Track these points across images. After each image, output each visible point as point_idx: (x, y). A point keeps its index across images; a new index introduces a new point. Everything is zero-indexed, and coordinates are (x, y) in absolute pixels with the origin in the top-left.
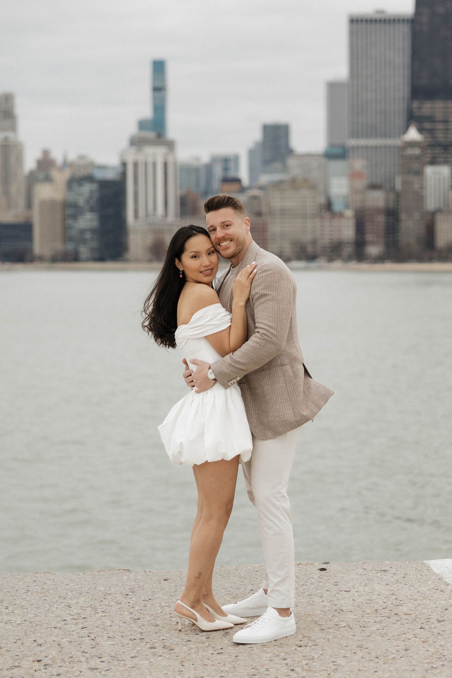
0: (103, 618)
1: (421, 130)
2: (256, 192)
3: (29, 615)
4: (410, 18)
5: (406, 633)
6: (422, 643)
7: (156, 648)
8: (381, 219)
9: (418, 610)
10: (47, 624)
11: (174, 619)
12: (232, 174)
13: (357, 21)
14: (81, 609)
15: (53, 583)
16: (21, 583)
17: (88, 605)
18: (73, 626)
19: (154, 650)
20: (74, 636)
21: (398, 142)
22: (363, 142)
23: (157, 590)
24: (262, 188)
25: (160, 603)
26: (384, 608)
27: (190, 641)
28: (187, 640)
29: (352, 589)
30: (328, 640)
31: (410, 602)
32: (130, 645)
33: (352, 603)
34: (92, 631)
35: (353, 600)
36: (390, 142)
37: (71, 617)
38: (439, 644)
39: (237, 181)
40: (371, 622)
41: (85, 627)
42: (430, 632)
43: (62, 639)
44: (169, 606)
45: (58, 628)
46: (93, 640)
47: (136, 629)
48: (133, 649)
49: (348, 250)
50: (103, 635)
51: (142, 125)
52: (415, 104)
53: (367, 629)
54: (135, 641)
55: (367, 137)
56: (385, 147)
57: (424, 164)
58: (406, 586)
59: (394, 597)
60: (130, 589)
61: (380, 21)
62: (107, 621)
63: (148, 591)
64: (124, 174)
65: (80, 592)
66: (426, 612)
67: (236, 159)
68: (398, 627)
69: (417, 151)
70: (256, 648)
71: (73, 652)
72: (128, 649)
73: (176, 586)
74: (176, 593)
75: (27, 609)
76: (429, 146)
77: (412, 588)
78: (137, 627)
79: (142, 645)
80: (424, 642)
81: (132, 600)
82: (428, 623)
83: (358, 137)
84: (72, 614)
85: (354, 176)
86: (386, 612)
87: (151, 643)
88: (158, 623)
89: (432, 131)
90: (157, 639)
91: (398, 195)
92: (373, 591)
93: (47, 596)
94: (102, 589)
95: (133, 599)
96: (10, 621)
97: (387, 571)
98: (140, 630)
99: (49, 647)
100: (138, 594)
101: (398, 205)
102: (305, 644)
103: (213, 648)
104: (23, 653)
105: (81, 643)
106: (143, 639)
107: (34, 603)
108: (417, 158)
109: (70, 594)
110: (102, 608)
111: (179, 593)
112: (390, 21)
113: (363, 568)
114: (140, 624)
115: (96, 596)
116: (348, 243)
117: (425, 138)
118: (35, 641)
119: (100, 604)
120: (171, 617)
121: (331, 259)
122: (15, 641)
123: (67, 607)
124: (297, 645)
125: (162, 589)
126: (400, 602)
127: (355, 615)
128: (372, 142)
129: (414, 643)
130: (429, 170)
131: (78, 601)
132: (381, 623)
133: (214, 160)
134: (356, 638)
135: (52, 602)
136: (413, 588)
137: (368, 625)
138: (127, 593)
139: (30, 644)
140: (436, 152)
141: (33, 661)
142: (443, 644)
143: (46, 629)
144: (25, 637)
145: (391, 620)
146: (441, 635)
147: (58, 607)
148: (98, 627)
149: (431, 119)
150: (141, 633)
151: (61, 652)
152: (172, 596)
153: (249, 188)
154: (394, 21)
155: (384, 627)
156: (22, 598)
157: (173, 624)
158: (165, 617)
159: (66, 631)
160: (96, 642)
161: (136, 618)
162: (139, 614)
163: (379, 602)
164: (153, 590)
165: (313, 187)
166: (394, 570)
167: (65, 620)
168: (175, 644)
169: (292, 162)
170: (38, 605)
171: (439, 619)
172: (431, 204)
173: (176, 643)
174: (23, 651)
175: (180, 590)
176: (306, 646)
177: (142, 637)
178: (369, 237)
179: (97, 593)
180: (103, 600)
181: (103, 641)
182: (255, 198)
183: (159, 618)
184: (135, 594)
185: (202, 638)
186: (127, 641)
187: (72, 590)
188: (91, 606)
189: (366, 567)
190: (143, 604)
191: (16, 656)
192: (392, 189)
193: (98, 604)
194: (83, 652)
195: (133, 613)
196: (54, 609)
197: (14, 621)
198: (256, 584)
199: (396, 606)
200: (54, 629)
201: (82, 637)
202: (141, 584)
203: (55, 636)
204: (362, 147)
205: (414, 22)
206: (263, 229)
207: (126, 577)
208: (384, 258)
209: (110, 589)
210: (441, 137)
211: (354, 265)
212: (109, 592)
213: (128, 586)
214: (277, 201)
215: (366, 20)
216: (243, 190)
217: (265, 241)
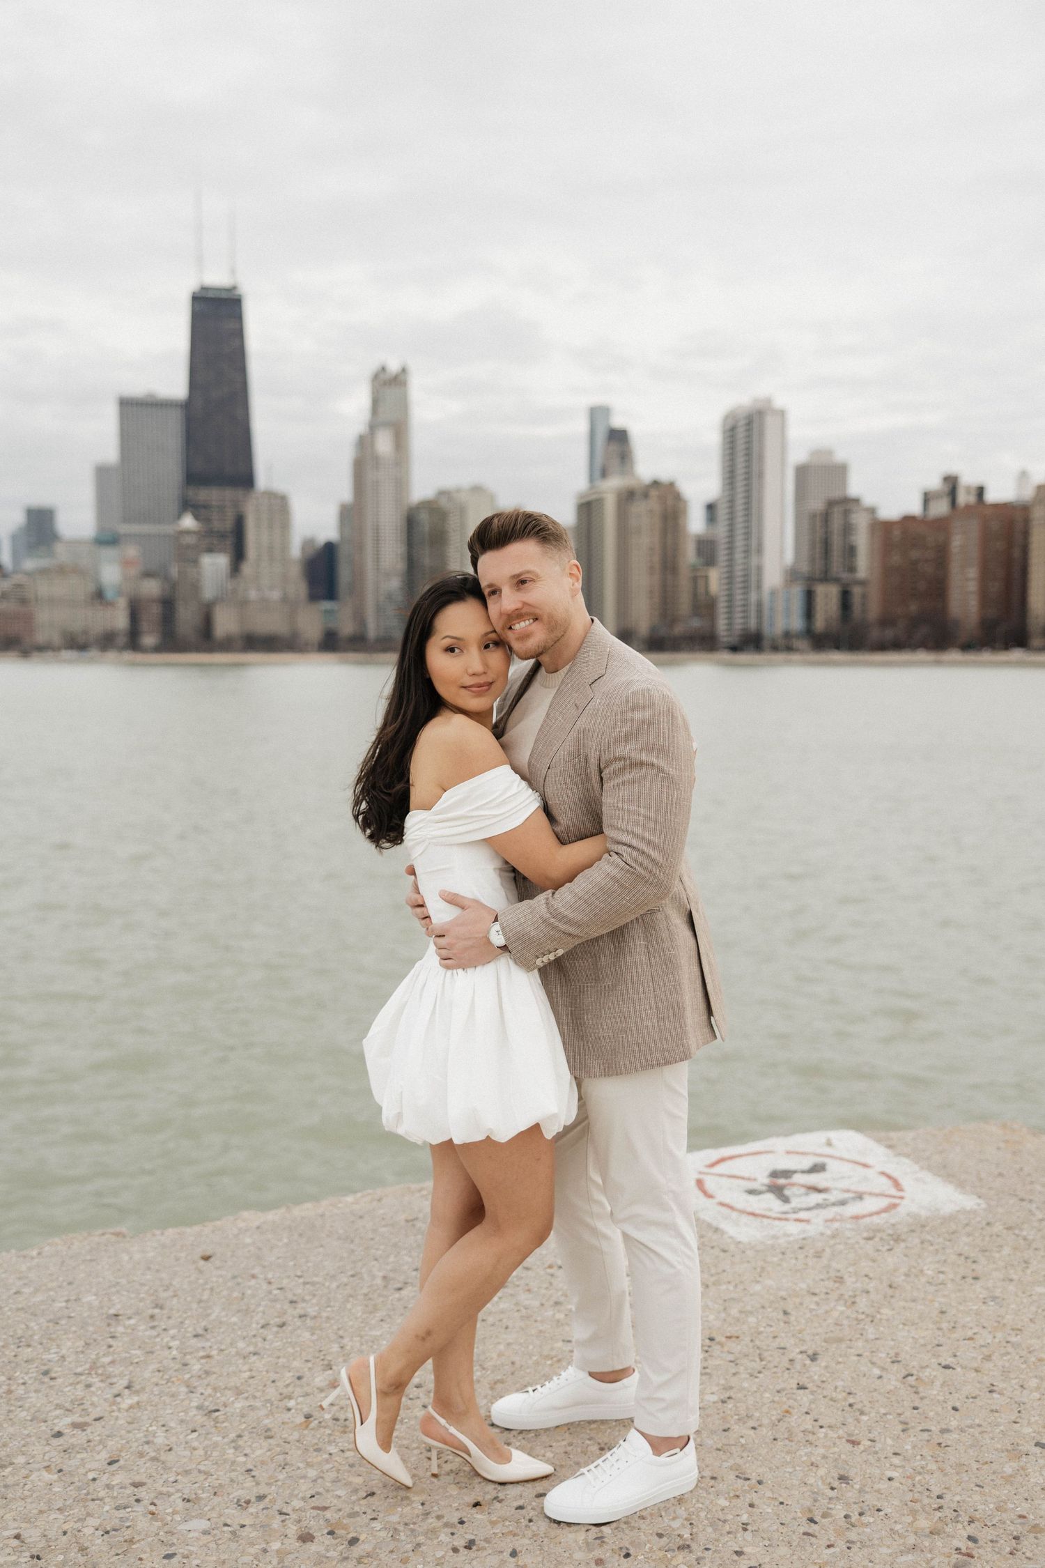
1: (196, 517)
2: (18, 578)
4: (183, 402)
8: (156, 610)
13: (127, 403)
21: (169, 529)
22: (135, 528)
24: (28, 574)
27: (374, 1495)
28: (367, 1491)
34: (137, 1479)
36: (164, 529)
37: (73, 1420)
41: (114, 1458)
45: (55, 1470)
46: (154, 1513)
49: (122, 640)
50: (167, 1489)
52: (191, 493)
55: (140, 523)
56: (159, 535)
57: (200, 553)
60: (149, 1296)
61: (152, 404)
62: (155, 1428)
69: (192, 540)
74: (246, 1301)
76: (205, 534)
79: (274, 1524)
81: (173, 1338)
83: (130, 523)
85: (126, 563)
87: (292, 1513)
88: (266, 1421)
89: (208, 519)
90: (297, 1497)
91: (174, 586)
95: (171, 1332)
98: (242, 1458)
101: (173, 594)
103: (440, 1519)
105: (130, 1533)
106: (265, 1498)
108: (193, 546)
109: (35, 1326)
110: (122, 1375)
112: (162, 405)
116: (121, 632)
117: (202, 526)
121: (103, 650)
128: (146, 528)
130: (206, 559)
138: (150, 1313)
140: (213, 540)
149: (205, 507)
153: (15, 572)
154: (166, 405)
165: (81, 573)
169: (59, 548)
172: (208, 593)
175: (251, 1293)
177: (260, 1492)
178: (144, 626)
179: (88, 1316)
180: (110, 1341)
181: (178, 1518)
182: (19, 586)
183: (260, 1406)
184: (166, 1313)
186: (235, 1514)
192: (166, 578)
193: (107, 1360)
195: (195, 1388)
204: (135, 534)
205: (187, 406)
206: (28, 619)
207: (126, 1257)
208: (158, 649)
209: (110, 1300)
210: (217, 525)
211: (128, 656)
212: (112, 1311)
213: (142, 1285)
214: (43, 588)
215: (137, 403)
216: (5, 576)
217: (32, 631)
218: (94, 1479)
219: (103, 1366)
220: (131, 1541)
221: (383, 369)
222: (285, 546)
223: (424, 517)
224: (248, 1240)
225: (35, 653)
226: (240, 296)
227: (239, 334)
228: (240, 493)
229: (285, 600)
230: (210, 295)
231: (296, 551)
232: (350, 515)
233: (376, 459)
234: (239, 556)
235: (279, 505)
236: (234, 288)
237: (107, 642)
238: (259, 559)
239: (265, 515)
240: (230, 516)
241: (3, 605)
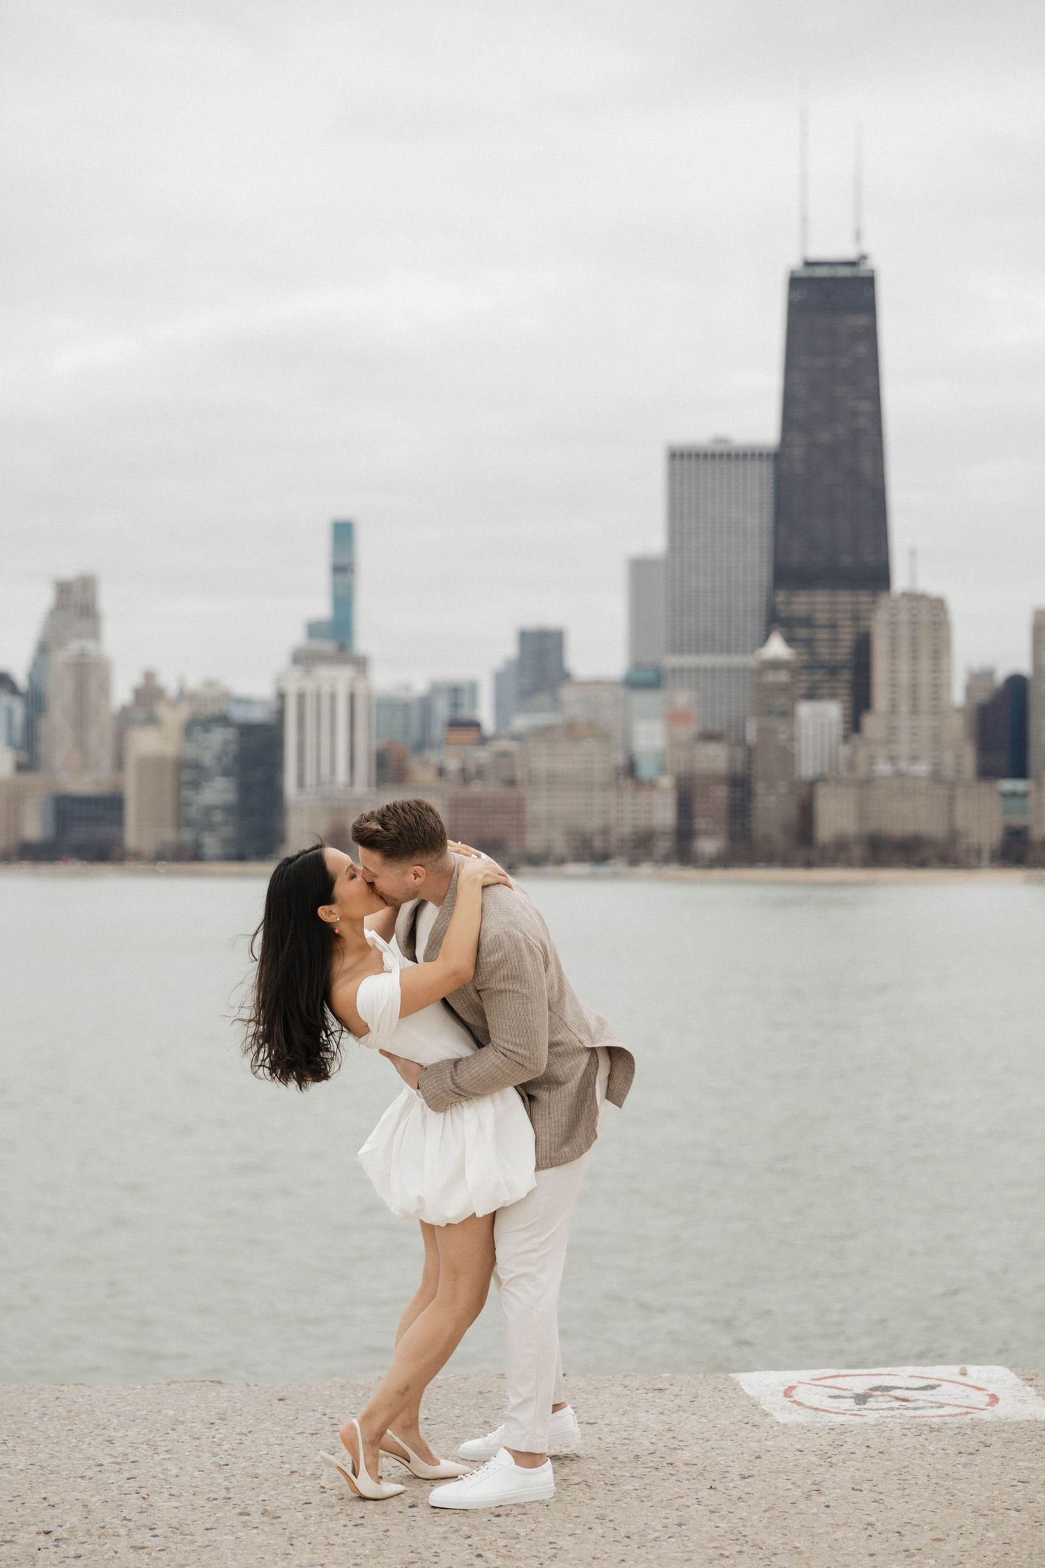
0: (166, 1462)
1: (790, 641)
2: (505, 745)
3: (41, 1456)
4: (772, 451)
5: (685, 1496)
6: (709, 1513)
7: (249, 1515)
8: (721, 794)
9: (709, 1458)
10: (69, 1470)
11: (287, 1466)
12: (465, 713)
13: (682, 456)
14: (130, 1447)
15: (89, 1403)
16: (34, 1401)
17: (143, 1440)
18: (113, 1474)
19: (245, 1518)
20: (113, 1492)
21: (750, 661)
22: (690, 660)
23: (264, 1417)
24: (516, 737)
25: (267, 1439)
26: (651, 1454)
27: (310, 1503)
28: (306, 1501)
29: (599, 1421)
30: (547, 1506)
31: (698, 1443)
32: (206, 1509)
33: (597, 1444)
34: (144, 1485)
35: (600, 1438)
36: (737, 660)
37: (112, 1460)
38: (739, 1517)
39: (475, 725)
40: (625, 1476)
41: (133, 1476)
42: (725, 1496)
43: (92, 1496)
44: (281, 1444)
45: (87, 1478)
46: (144, 1498)
47: (220, 1481)
48: (210, 1516)
49: (664, 845)
50: (162, 1490)
51: (314, 630)
52: (781, 597)
53: (617, 1489)
54: (215, 1502)
55: (697, 649)
56: (729, 670)
57: (795, 699)
58: (694, 1417)
59: (670, 1434)
60: (219, 1414)
61: (721, 455)
62: (173, 1468)
63: (250, 1417)
64: (279, 715)
65: (132, 1418)
66: (723, 1460)
67: (473, 688)
68: (671, 1486)
69: (783, 677)
70: (422, 1517)
71: (107, 1519)
72: (201, 1515)
73: (298, 1410)
74: (296, 1421)
75: (39, 1445)
76: (804, 667)
77: (703, 1420)
78: (221, 1478)
79: (227, 1508)
80: (712, 1512)
81: (220, 1433)
82: (723, 1480)
83: (681, 652)
84: (114, 1454)
85: (675, 718)
86: (653, 1459)
87: (243, 1505)
88: (259, 1471)
89: (809, 643)
90: (253, 1500)
91: (751, 752)
92: (636, 1424)
93: (76, 1424)
94: (171, 1413)
95: (220, 1431)
96: (6, 1466)
97: (665, 1390)
98: (226, 1483)
99: (68, 1509)
100: (232, 1423)
101: (749, 769)
102: (507, 1512)
103: (347, 1515)
104: (22, 1519)
105: (122, 1503)
106: (230, 1498)
107: (52, 1435)
108: (784, 688)
109: (115, 1421)
110: (167, 1446)
111: (301, 1422)
112: (737, 455)
113: (622, 1385)
114: (227, 1473)
115: (158, 1425)
116: (664, 833)
117: (799, 654)
118: (45, 1499)
119: (164, 1438)
120: (283, 1462)
121: (634, 861)
122: (10, 1498)
123: (107, 1443)
124: (492, 1513)
125: (272, 1415)
126: (681, 1444)
127: (599, 1464)
128: (707, 660)
129: (695, 1514)
130: (805, 710)
131: (128, 1433)
132: (643, 1478)
133: (436, 689)
134: (595, 1503)
135: (82, 1433)
136: (706, 1420)
137: (620, 1481)
138: (212, 1421)
139: (37, 1504)
140: (817, 677)
141: (37, 1533)
142: (746, 1516)
143: (67, 1479)
144: (29, 1492)
145: (660, 1474)
146: (743, 1501)
147: (92, 1442)
148: (155, 1477)
149: (808, 622)
150: (228, 1489)
151: (86, 1518)
152: (289, 1427)
153: (496, 737)
154: (745, 455)
155: (647, 1484)
156: (33, 1426)
157: (285, 1474)
158: (273, 1461)
159: (99, 1483)
160: (150, 1503)
161: (222, 1463)
162: (229, 1457)
163: (644, 1442)
164: (258, 1417)
165: (604, 737)
166: (676, 1389)
167: (101, 1465)
168: (283, 1509)
169: (568, 694)
170: (58, 1438)
171: (744, 1473)
172: (807, 767)
173: (284, 1507)
174: (22, 1516)
175: (304, 1418)
176: (507, 1515)
177: (228, 1496)
178: (701, 823)
179: (161, 1420)
180: (170, 1431)
181: (160, 1500)
182: (504, 755)
183: (262, 1464)
184: (225, 1422)
185: (331, 1500)
186: (202, 1503)
187: (119, 1414)
188: (147, 1442)
189: (627, 1383)
190: (236, 1440)
191: (10, 1523)
192: (741, 741)
193: (161, 1439)
194: (125, 1519)
195: (218, 1455)
196: (85, 1446)
197: (13, 1466)
198: (434, 1409)
199: (672, 1449)
200: (80, 1480)
201: (125, 1494)
202: (239, 1406)
203: (80, 1492)
204: (689, 670)
205: (778, 457)
206: (518, 809)
207: (214, 1394)
208: (723, 861)
209: (184, 1413)
210: (824, 652)
211: (673, 870)
212: (181, 1419)
213: (216, 1408)
214: (542, 761)
215: (698, 455)
216: (483, 741)
217: (520, 829)
218: (112, 1483)
219: (155, 1441)
220: (120, 1505)
222: (939, 686)
224: (327, 1392)
225: (525, 869)
226: (873, 271)
227: (870, 335)
228: (864, 598)
229: (936, 777)
230: (823, 273)
234: (860, 702)
235: (932, 616)
236: (864, 258)
237: (638, 850)
238: (893, 709)
239: (904, 632)
240: (847, 636)
241: (477, 788)
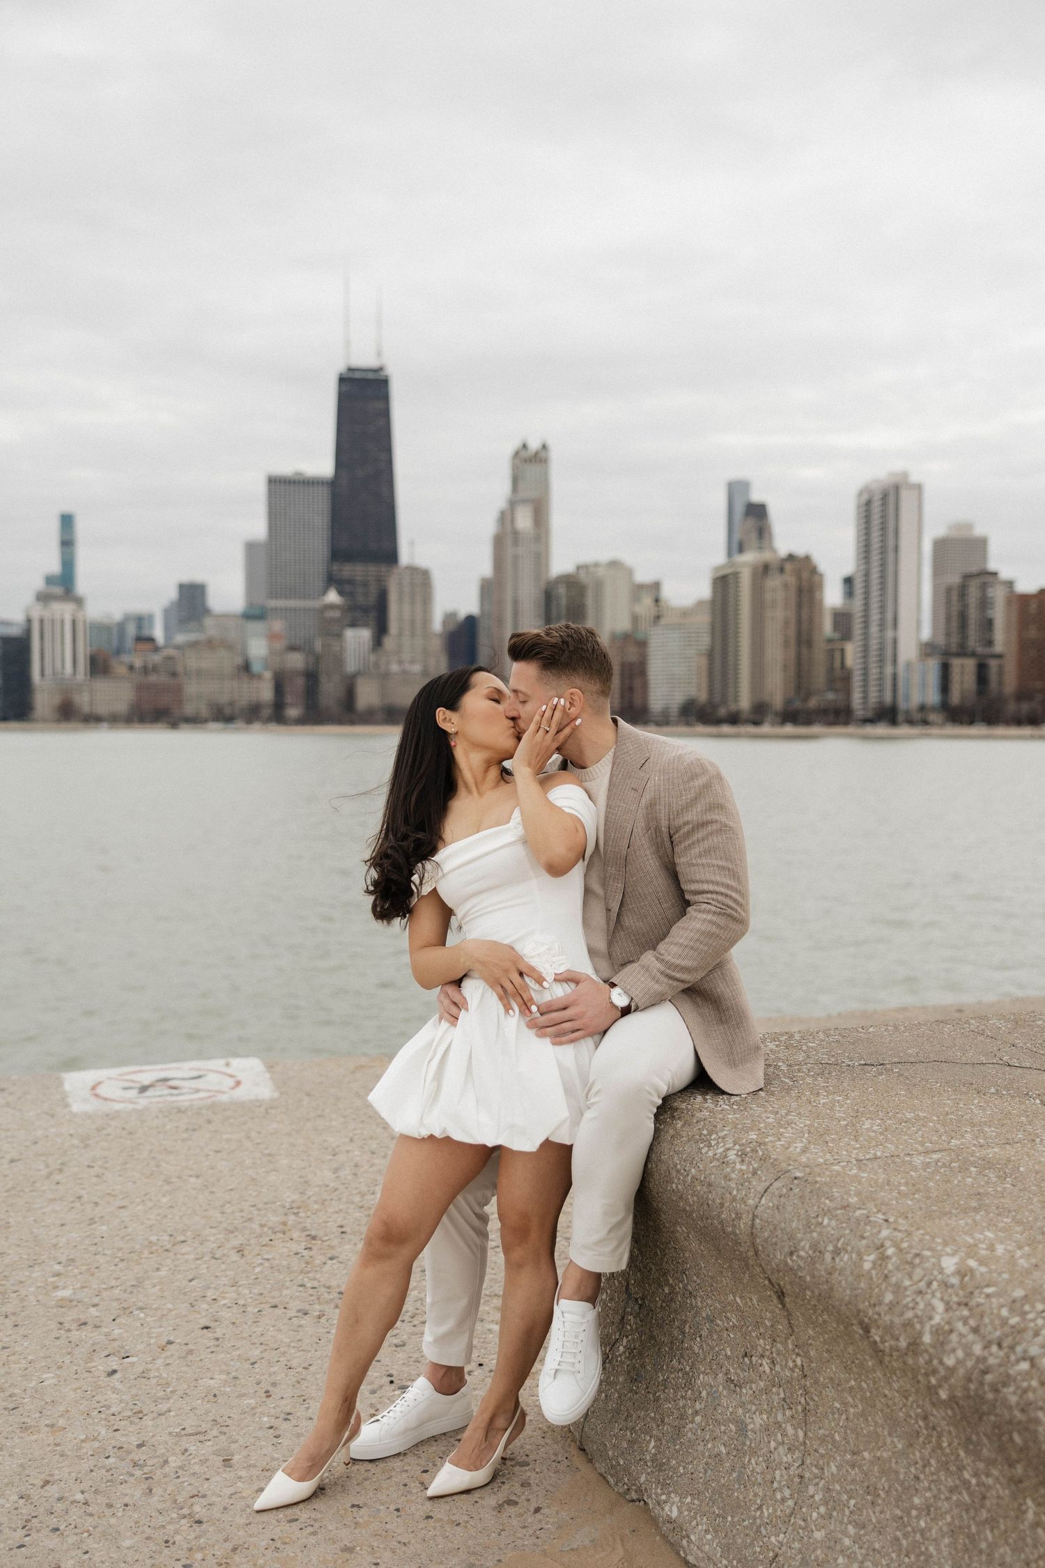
1: (341, 593)
2: (171, 652)
4: (329, 480)
8: (300, 682)
12: (145, 633)
13: (275, 481)
21: (316, 604)
22: (281, 603)
24: (178, 647)
36: (310, 604)
39: (151, 640)
49: (266, 712)
51: (50, 580)
52: (335, 567)
55: (286, 598)
56: (305, 609)
57: (343, 627)
61: (299, 482)
64: (28, 632)
67: (151, 617)
69: (336, 614)
76: (348, 608)
83: (276, 598)
85: (272, 637)
89: (352, 595)
91: (318, 658)
101: (317, 667)
108: (337, 621)
112: (308, 482)
116: (267, 705)
117: (345, 601)
121: (249, 721)
128: (292, 603)
130: (349, 633)
133: (127, 618)
140: (356, 614)
149: (351, 582)
153: (166, 647)
154: (313, 483)
165: (229, 647)
169: (208, 622)
172: (351, 666)
178: (289, 699)
182: (169, 658)
192: (311, 652)
204: (281, 609)
205: (333, 484)
206: (178, 690)
208: (303, 721)
210: (361, 600)
211: (273, 727)
214: (193, 662)
215: (285, 481)
216: (156, 649)
217: (180, 702)
221: (525, 446)
222: (427, 620)
223: (562, 590)
225: (184, 725)
226: (387, 376)
227: (386, 414)
228: (383, 568)
229: (425, 672)
230: (357, 375)
231: (437, 625)
232: (489, 589)
233: (516, 533)
234: (381, 630)
235: (422, 580)
236: (381, 369)
237: (252, 714)
238: (400, 634)
239: (406, 589)
240: (373, 590)
241: (153, 678)
